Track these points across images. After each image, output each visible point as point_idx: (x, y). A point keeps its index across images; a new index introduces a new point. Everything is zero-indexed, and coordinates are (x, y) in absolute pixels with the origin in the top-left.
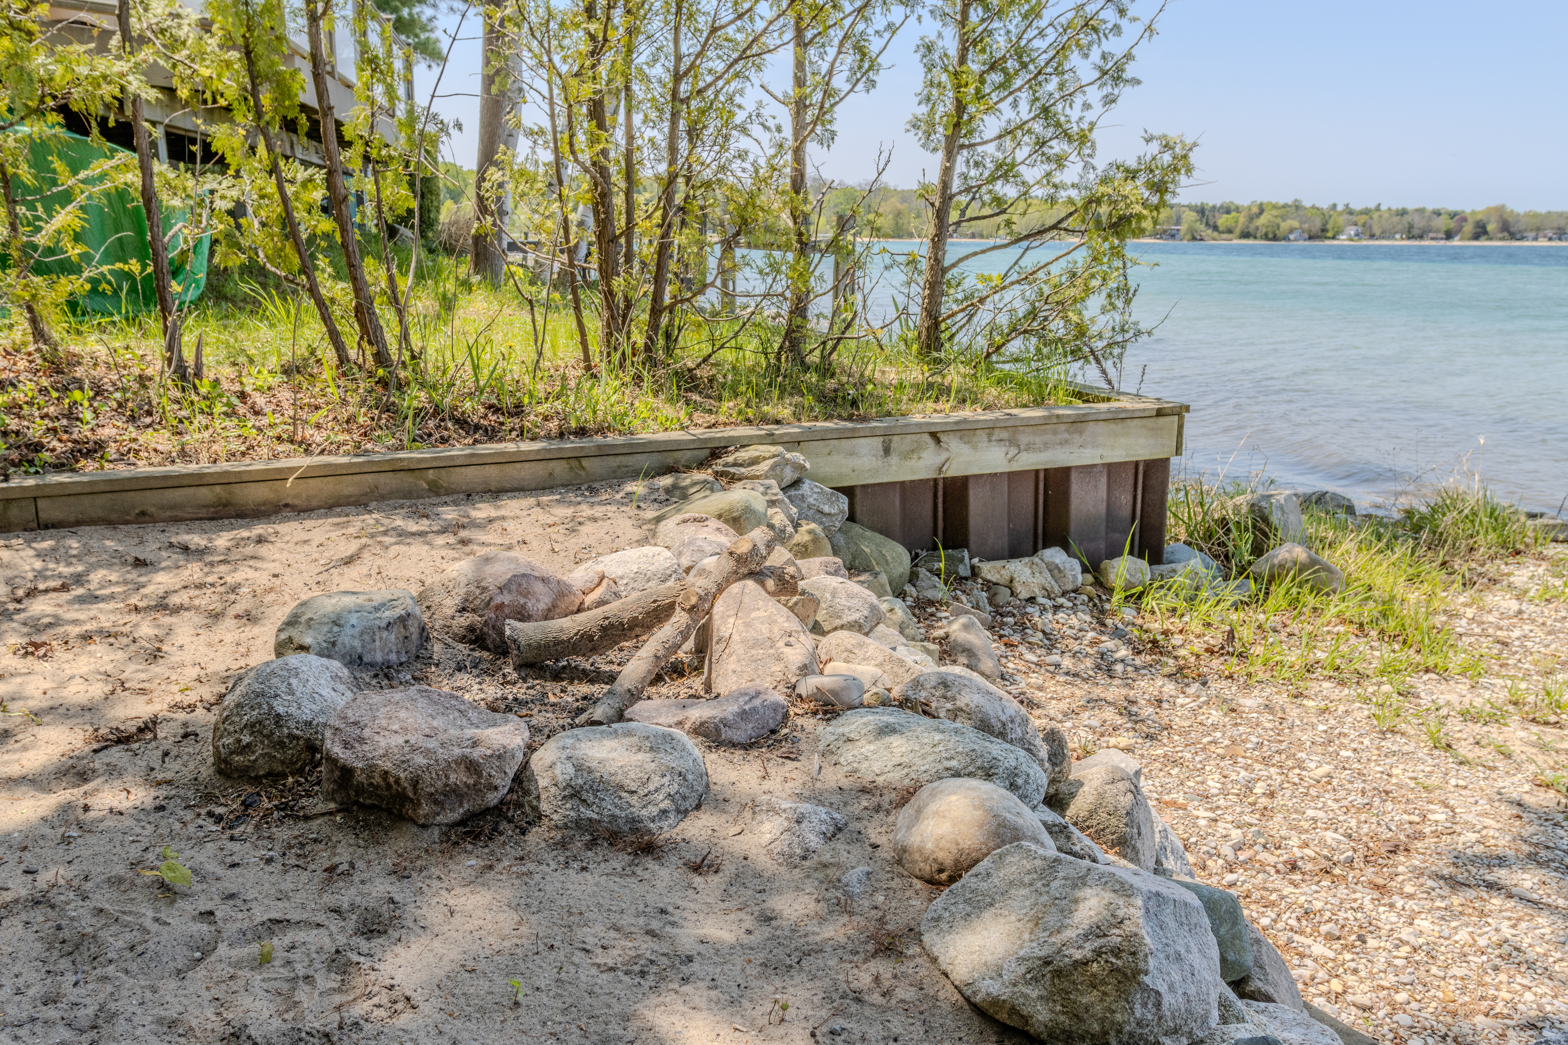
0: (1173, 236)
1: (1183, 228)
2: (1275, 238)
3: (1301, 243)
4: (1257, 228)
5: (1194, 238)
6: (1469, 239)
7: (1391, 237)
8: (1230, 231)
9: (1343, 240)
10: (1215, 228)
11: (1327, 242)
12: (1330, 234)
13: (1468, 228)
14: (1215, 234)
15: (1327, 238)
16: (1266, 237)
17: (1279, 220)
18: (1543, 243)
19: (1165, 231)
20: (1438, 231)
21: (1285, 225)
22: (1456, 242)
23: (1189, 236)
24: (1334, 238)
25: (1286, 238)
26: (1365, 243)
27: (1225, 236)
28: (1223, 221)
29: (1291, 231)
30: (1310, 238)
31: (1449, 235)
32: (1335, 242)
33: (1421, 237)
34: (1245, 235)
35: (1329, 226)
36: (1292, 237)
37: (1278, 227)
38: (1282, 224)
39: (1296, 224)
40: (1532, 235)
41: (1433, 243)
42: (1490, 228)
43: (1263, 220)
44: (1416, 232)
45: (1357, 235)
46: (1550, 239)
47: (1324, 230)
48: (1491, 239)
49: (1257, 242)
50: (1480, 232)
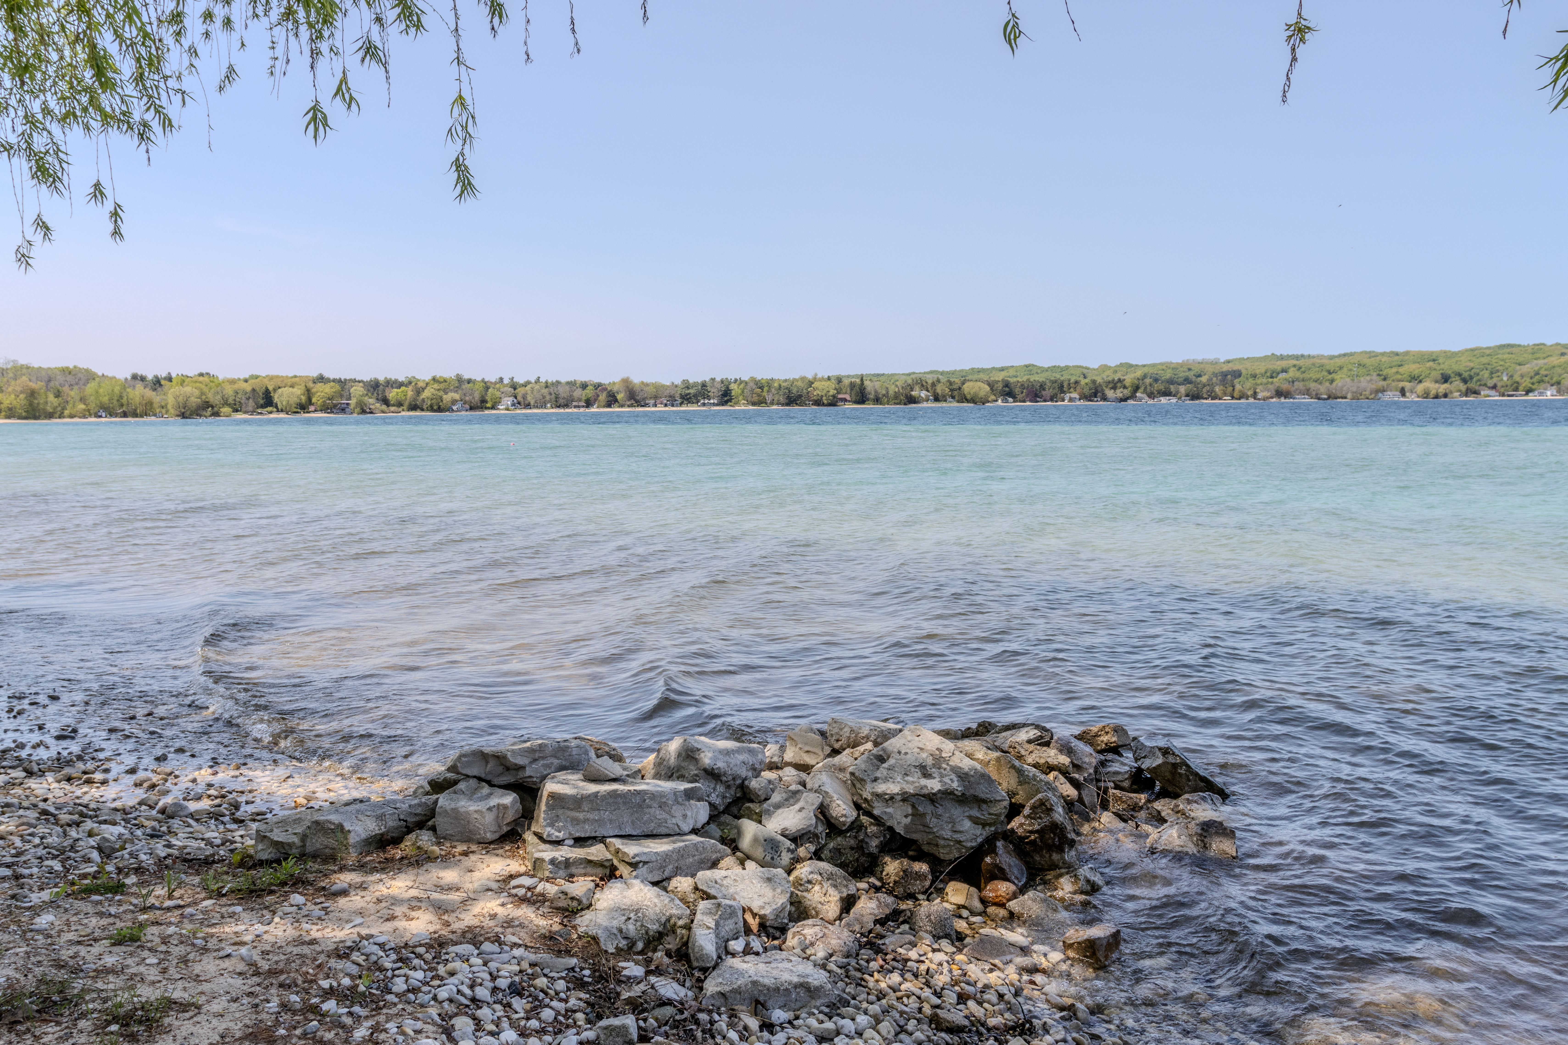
0: (343, 410)
1: (353, 402)
2: (440, 410)
3: (463, 413)
4: (423, 400)
5: (363, 412)
6: (604, 407)
7: (543, 406)
8: (400, 404)
9: (501, 410)
10: (386, 401)
11: (487, 412)
12: (489, 405)
13: (603, 397)
14: (384, 407)
15: (488, 408)
16: (431, 409)
17: (441, 393)
18: (660, 408)
19: (335, 406)
20: (580, 400)
21: (448, 397)
22: (594, 409)
23: (358, 409)
24: (493, 408)
25: (449, 409)
26: (519, 411)
27: (392, 409)
28: (393, 394)
29: (454, 402)
30: (472, 408)
31: (589, 404)
32: (494, 412)
33: (566, 406)
34: (413, 407)
35: (488, 398)
36: (455, 408)
37: (441, 398)
38: (445, 397)
39: (457, 396)
40: (652, 402)
41: (576, 410)
42: (620, 397)
43: (426, 394)
44: (561, 401)
45: (513, 405)
46: (666, 405)
47: (483, 401)
48: (622, 406)
49: (423, 413)
50: (612, 400)
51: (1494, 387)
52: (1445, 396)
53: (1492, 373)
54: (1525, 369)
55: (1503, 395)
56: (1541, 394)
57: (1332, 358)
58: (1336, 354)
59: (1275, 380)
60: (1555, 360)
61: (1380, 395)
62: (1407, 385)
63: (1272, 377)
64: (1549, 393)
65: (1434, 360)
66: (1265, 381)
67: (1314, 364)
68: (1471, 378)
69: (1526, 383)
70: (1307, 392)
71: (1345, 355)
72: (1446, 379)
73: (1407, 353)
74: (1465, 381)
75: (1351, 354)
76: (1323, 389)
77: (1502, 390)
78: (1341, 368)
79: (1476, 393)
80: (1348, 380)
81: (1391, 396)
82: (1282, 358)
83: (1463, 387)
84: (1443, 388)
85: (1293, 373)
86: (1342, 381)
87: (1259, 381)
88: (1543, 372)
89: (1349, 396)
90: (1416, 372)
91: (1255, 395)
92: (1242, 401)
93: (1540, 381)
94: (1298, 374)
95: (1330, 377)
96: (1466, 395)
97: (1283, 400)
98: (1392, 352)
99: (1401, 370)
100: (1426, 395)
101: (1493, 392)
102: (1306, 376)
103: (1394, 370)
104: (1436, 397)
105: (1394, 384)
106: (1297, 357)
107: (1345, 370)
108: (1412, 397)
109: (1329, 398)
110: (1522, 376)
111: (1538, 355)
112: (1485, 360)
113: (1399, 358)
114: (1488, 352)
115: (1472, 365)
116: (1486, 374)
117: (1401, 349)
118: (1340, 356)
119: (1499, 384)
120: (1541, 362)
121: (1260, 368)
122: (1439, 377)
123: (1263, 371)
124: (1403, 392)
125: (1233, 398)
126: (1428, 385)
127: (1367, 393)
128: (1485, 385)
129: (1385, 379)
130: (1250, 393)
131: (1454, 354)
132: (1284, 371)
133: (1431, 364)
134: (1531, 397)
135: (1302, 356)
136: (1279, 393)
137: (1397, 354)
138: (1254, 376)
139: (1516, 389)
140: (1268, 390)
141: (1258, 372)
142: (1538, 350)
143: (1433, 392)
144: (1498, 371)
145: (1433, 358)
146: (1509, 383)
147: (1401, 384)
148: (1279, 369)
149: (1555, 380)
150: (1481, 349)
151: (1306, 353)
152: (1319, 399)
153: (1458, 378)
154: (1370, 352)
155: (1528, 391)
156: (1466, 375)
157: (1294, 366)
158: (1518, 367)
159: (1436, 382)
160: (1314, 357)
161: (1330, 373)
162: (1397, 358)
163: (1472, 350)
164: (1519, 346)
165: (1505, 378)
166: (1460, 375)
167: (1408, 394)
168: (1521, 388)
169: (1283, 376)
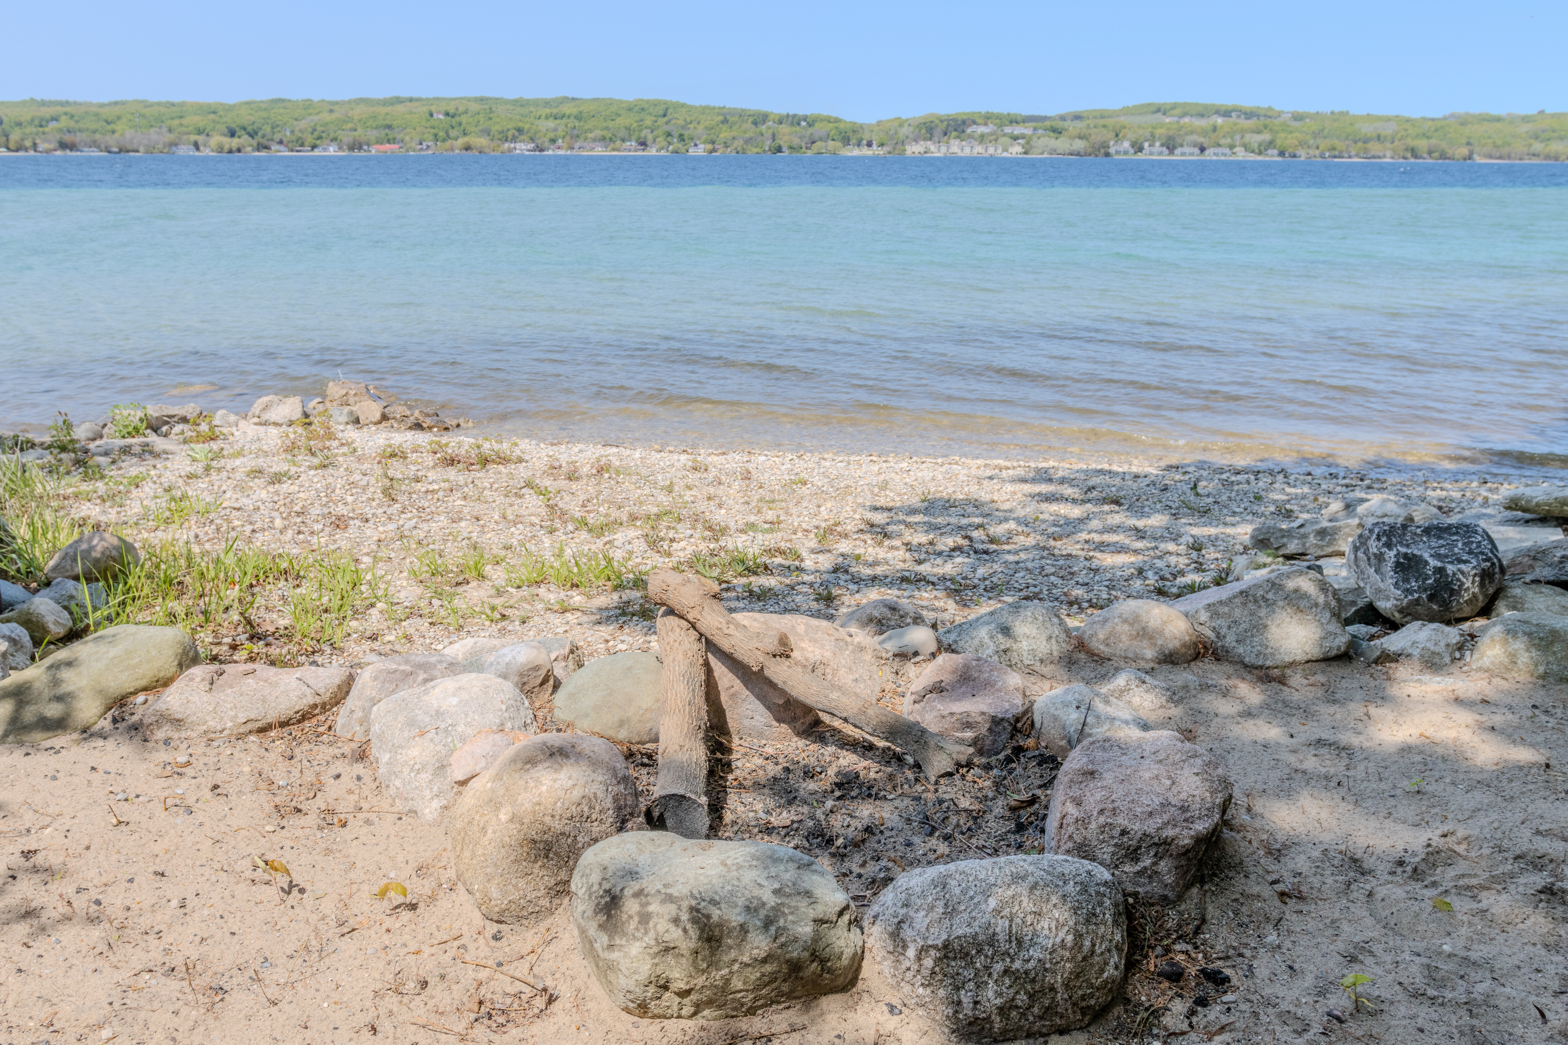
51: (281, 142)
52: (239, 150)
53: (273, 128)
54: (303, 124)
55: (292, 150)
56: (325, 150)
57: (102, 106)
58: (106, 101)
59: (46, 129)
60: (326, 117)
61: (174, 148)
62: (201, 139)
63: (41, 126)
64: (331, 149)
65: (214, 112)
66: (34, 130)
67: (87, 113)
68: (256, 133)
69: (309, 139)
70: (95, 144)
71: (116, 103)
72: (232, 134)
73: (183, 104)
74: (251, 136)
75: (123, 103)
76: (111, 141)
77: (290, 145)
78: (119, 118)
79: (267, 148)
80: (132, 131)
81: (185, 150)
82: (43, 103)
83: (254, 143)
84: (235, 142)
85: (64, 122)
86: (125, 132)
87: (27, 131)
88: (319, 129)
89: (142, 149)
90: (201, 125)
91: (35, 146)
92: (21, 154)
93: (320, 138)
94: (72, 124)
95: (110, 127)
96: (258, 150)
97: (68, 153)
98: (168, 102)
99: (184, 121)
100: (220, 150)
101: (281, 148)
102: (81, 125)
103: (176, 122)
104: (230, 151)
105: (185, 137)
106: (62, 104)
107: (124, 120)
108: (206, 152)
109: (120, 151)
110: (301, 131)
111: (311, 111)
112: (264, 114)
113: (178, 110)
114: (264, 106)
115: (253, 119)
116: (267, 129)
117: (176, 99)
118: (110, 104)
119: (285, 140)
120: (315, 118)
121: (26, 115)
122: (226, 131)
123: (29, 118)
124: (196, 146)
125: (9, 149)
126: (216, 139)
127: (160, 146)
128: (272, 140)
129: (170, 131)
130: (28, 143)
131: (230, 108)
132: (55, 119)
133: (212, 116)
134: (317, 153)
135: (67, 103)
136: (63, 146)
137: (173, 105)
138: (19, 124)
139: (302, 145)
140: (48, 141)
141: (22, 119)
142: (308, 105)
143: (227, 147)
144: (278, 126)
145: (212, 110)
146: (294, 138)
147: (193, 137)
148: (48, 116)
149: (332, 135)
150: (254, 102)
151: (71, 99)
152: (109, 152)
153: (243, 132)
154: (142, 101)
155: (314, 147)
156: (250, 129)
157: (66, 114)
158: (296, 123)
159: (225, 135)
160: (81, 104)
161: (108, 123)
162: (174, 109)
163: (247, 103)
164: (290, 101)
165: (288, 134)
166: (245, 129)
167: (202, 148)
168: (306, 144)
169: (53, 125)
